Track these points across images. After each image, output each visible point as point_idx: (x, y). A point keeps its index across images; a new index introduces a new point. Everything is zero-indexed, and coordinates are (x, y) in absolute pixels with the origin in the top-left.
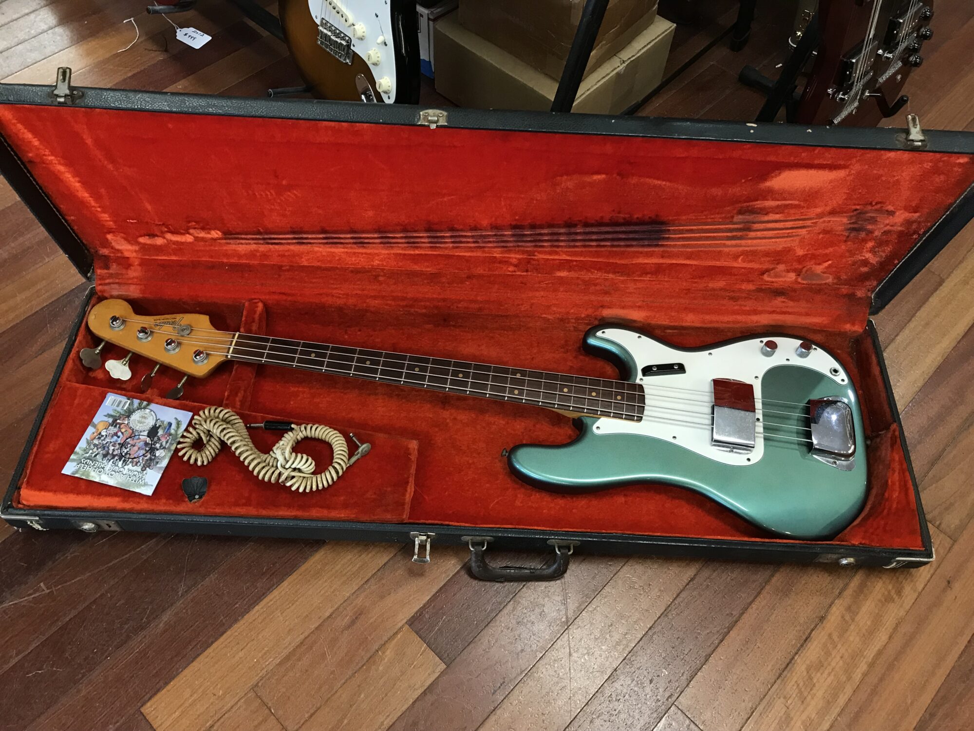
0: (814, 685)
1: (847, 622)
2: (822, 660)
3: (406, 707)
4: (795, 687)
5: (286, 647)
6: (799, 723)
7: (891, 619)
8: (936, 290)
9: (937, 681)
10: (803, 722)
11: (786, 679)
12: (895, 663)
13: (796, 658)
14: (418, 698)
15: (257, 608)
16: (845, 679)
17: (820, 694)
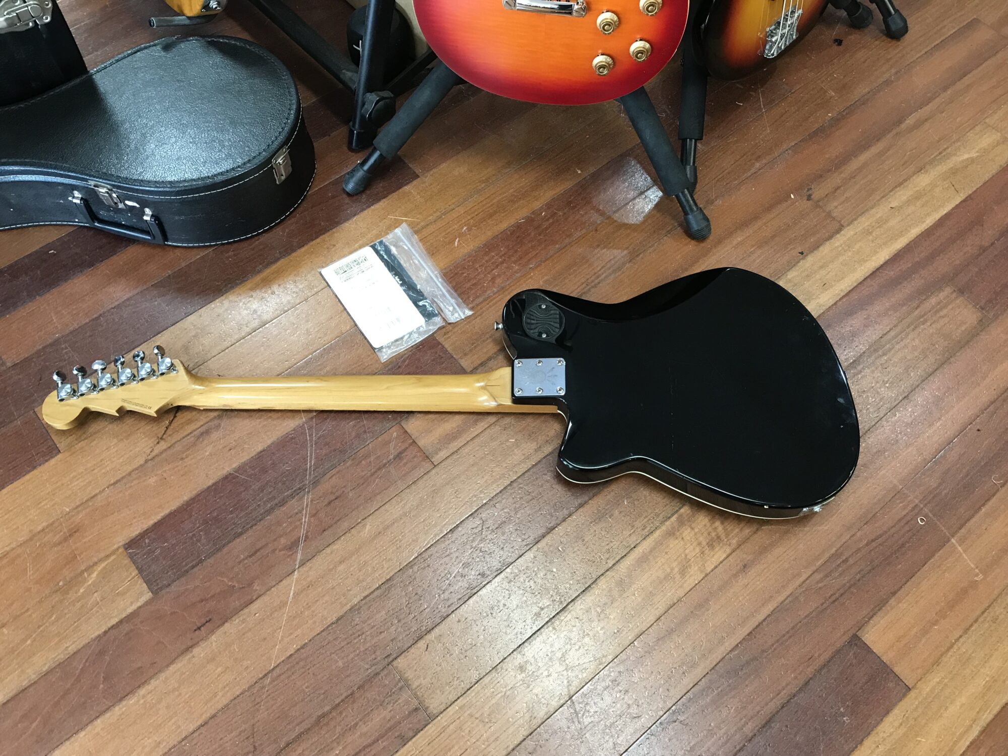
1: (613, 597)
3: (97, 633)
7: (664, 599)
8: (830, 237)
9: (699, 672)
14: (113, 626)
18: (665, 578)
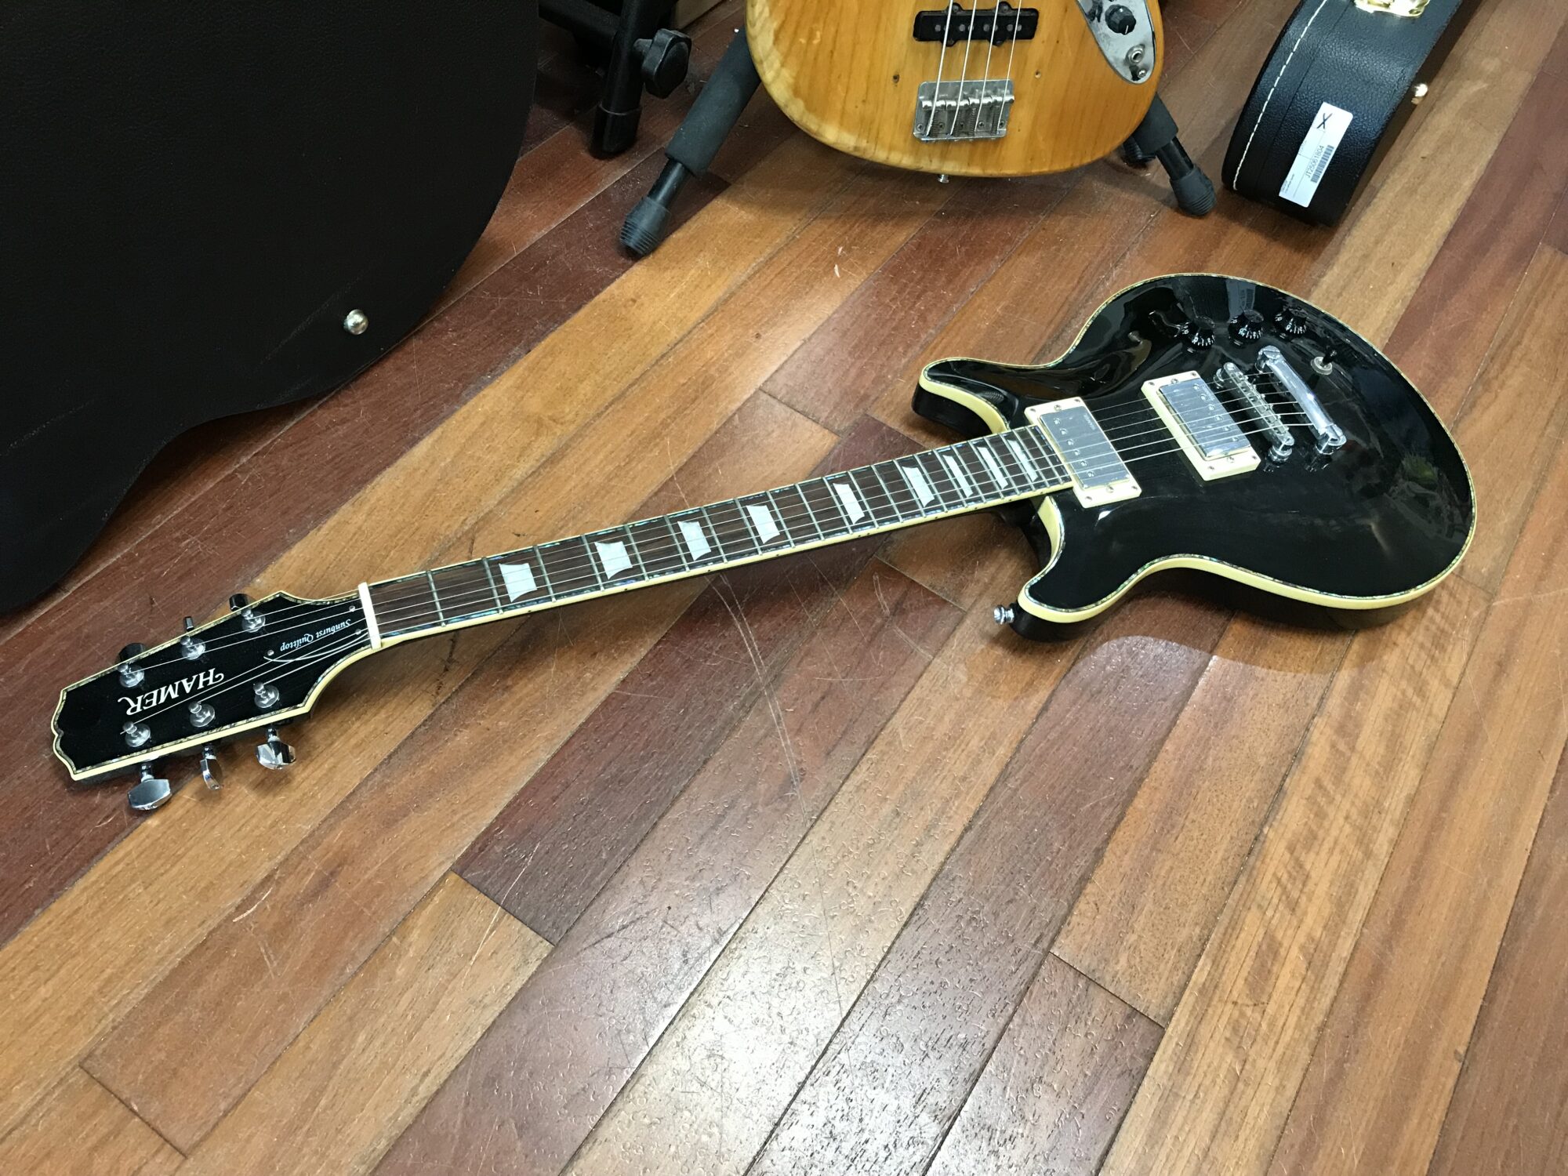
0: (1308, 876)
1: (1342, 754)
2: (1314, 828)
4: (1274, 885)
5: (163, 959)
6: (1295, 952)
7: (1417, 739)
10: (1302, 948)
11: (1255, 873)
12: (1444, 815)
13: (1265, 830)
15: (81, 884)
16: (1360, 855)
17: (1323, 887)
18: (1401, 707)
